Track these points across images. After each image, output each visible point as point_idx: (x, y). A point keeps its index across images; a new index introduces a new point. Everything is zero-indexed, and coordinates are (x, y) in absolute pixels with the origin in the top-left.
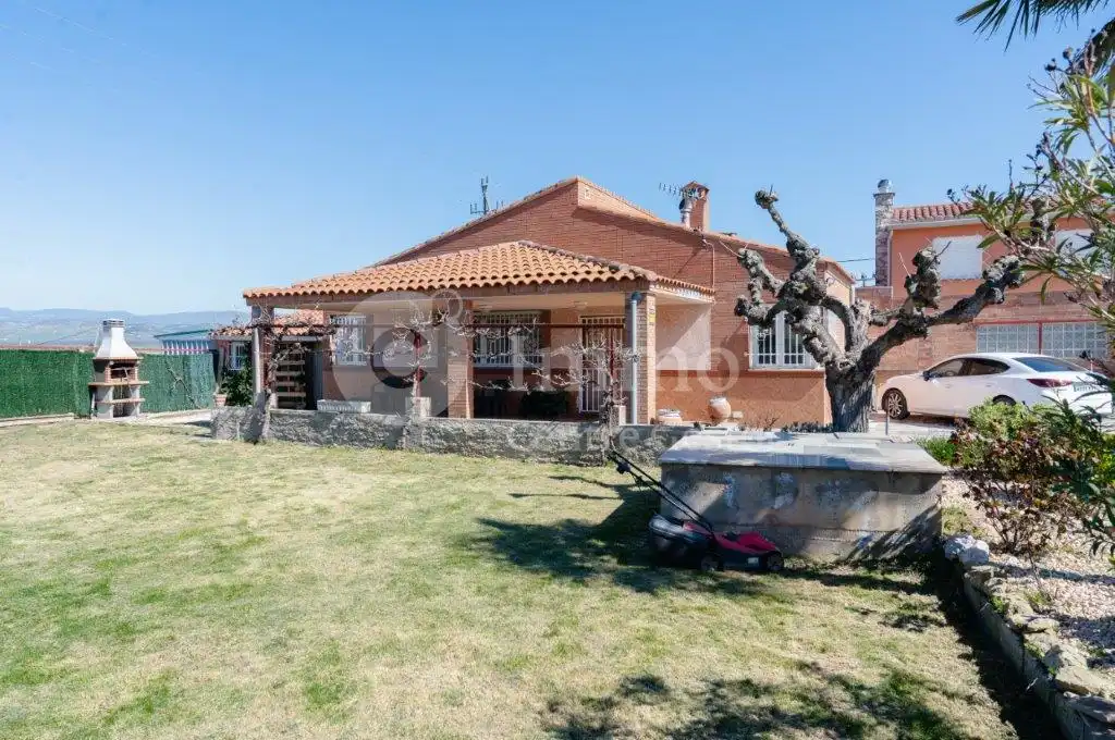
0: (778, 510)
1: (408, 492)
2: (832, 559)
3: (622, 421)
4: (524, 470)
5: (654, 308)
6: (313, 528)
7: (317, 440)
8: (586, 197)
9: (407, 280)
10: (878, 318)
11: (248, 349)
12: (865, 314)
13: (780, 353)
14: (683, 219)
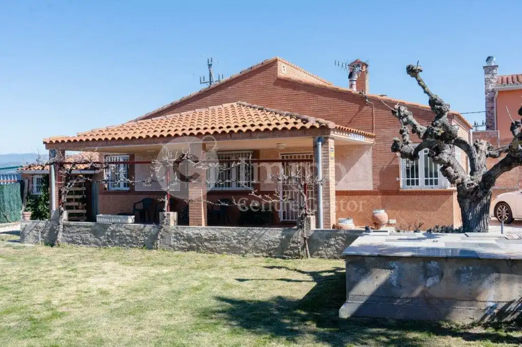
0: (429, 288)
1: (164, 278)
2: (468, 322)
3: (313, 227)
4: (245, 262)
5: (333, 147)
6: (98, 306)
7: (96, 243)
8: (284, 71)
9: (159, 130)
10: (492, 153)
11: (46, 179)
12: (483, 149)
13: (422, 178)
14: (351, 86)
